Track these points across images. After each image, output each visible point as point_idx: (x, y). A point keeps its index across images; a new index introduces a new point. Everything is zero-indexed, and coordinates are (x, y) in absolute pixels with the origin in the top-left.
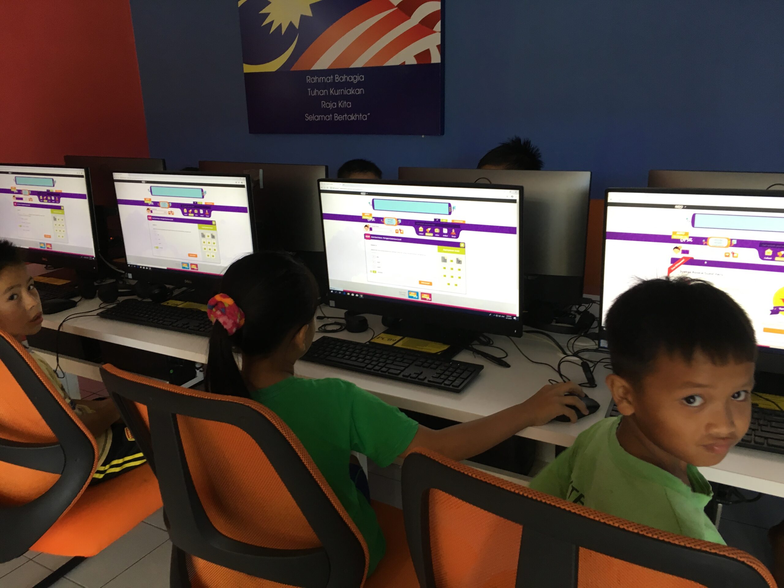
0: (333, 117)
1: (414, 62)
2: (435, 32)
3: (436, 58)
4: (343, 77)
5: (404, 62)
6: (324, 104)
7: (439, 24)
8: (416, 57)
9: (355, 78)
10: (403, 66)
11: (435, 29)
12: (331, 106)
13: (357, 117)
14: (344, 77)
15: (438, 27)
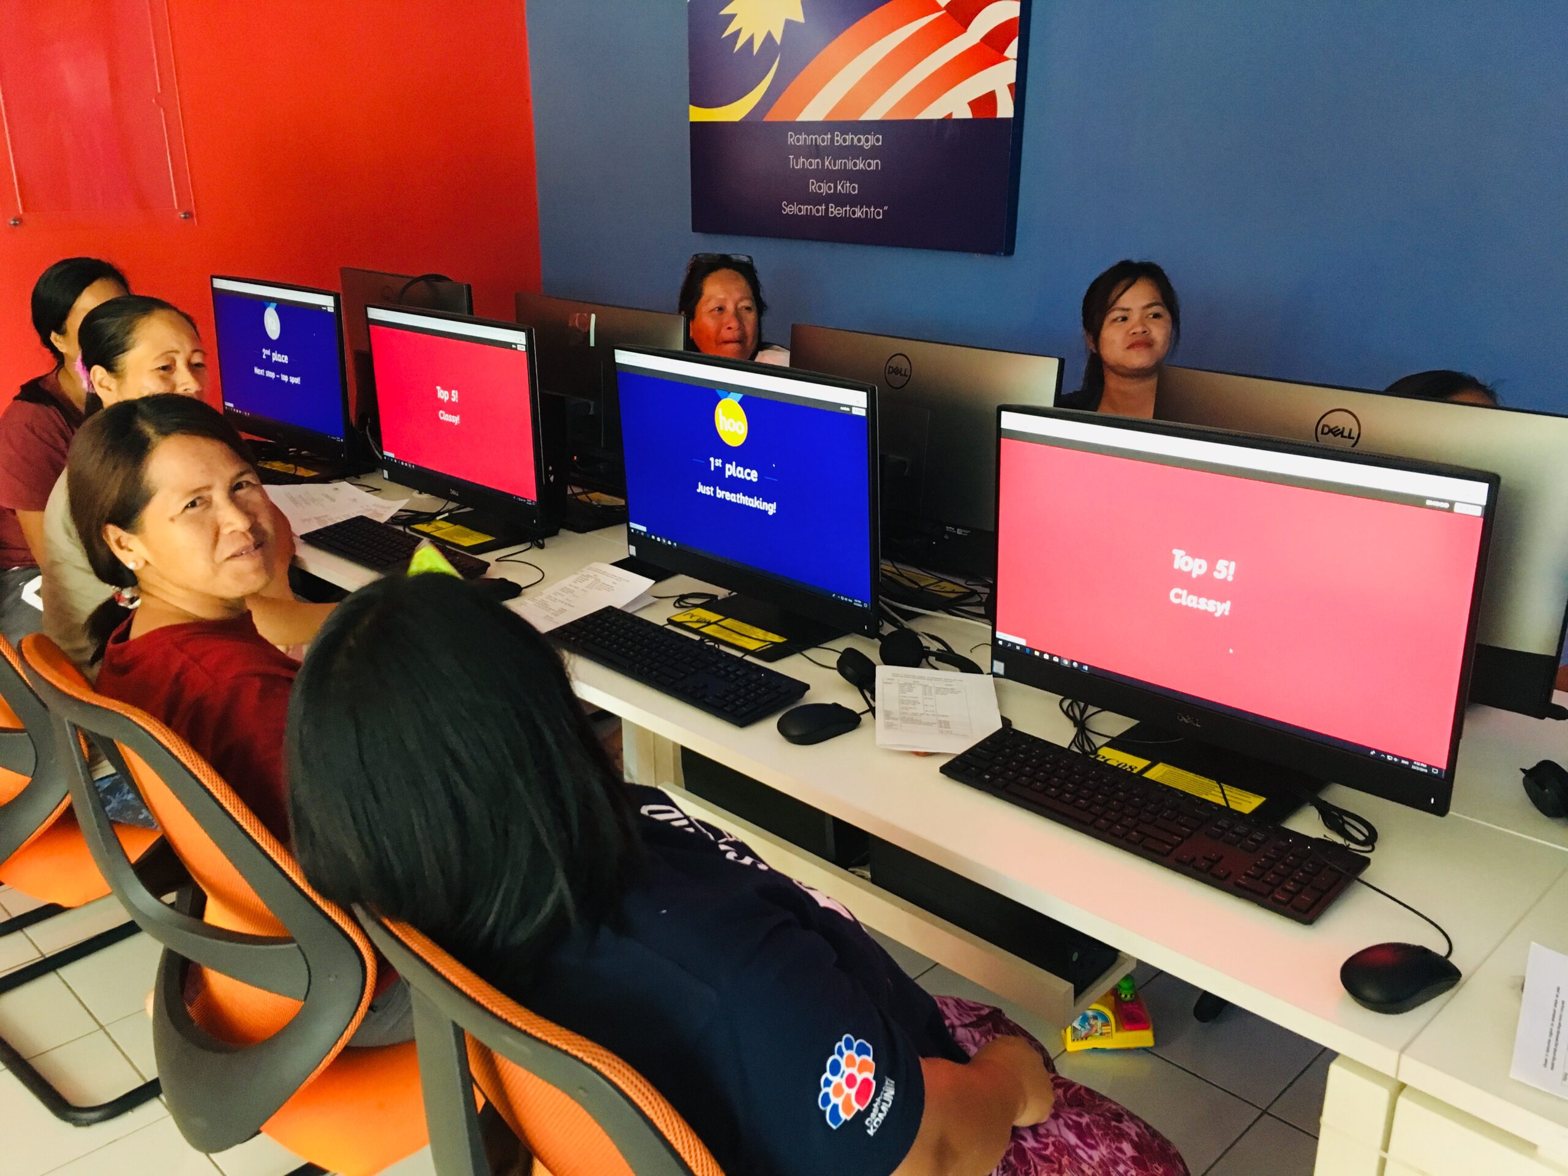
0: (827, 209)
1: (967, 114)
2: (1006, 59)
3: (1005, 109)
4: (847, 137)
5: (951, 114)
6: (813, 186)
7: (1015, 43)
8: (972, 105)
9: (867, 140)
10: (947, 121)
11: (1007, 54)
12: (825, 189)
13: (866, 212)
14: (849, 137)
15: (1012, 50)
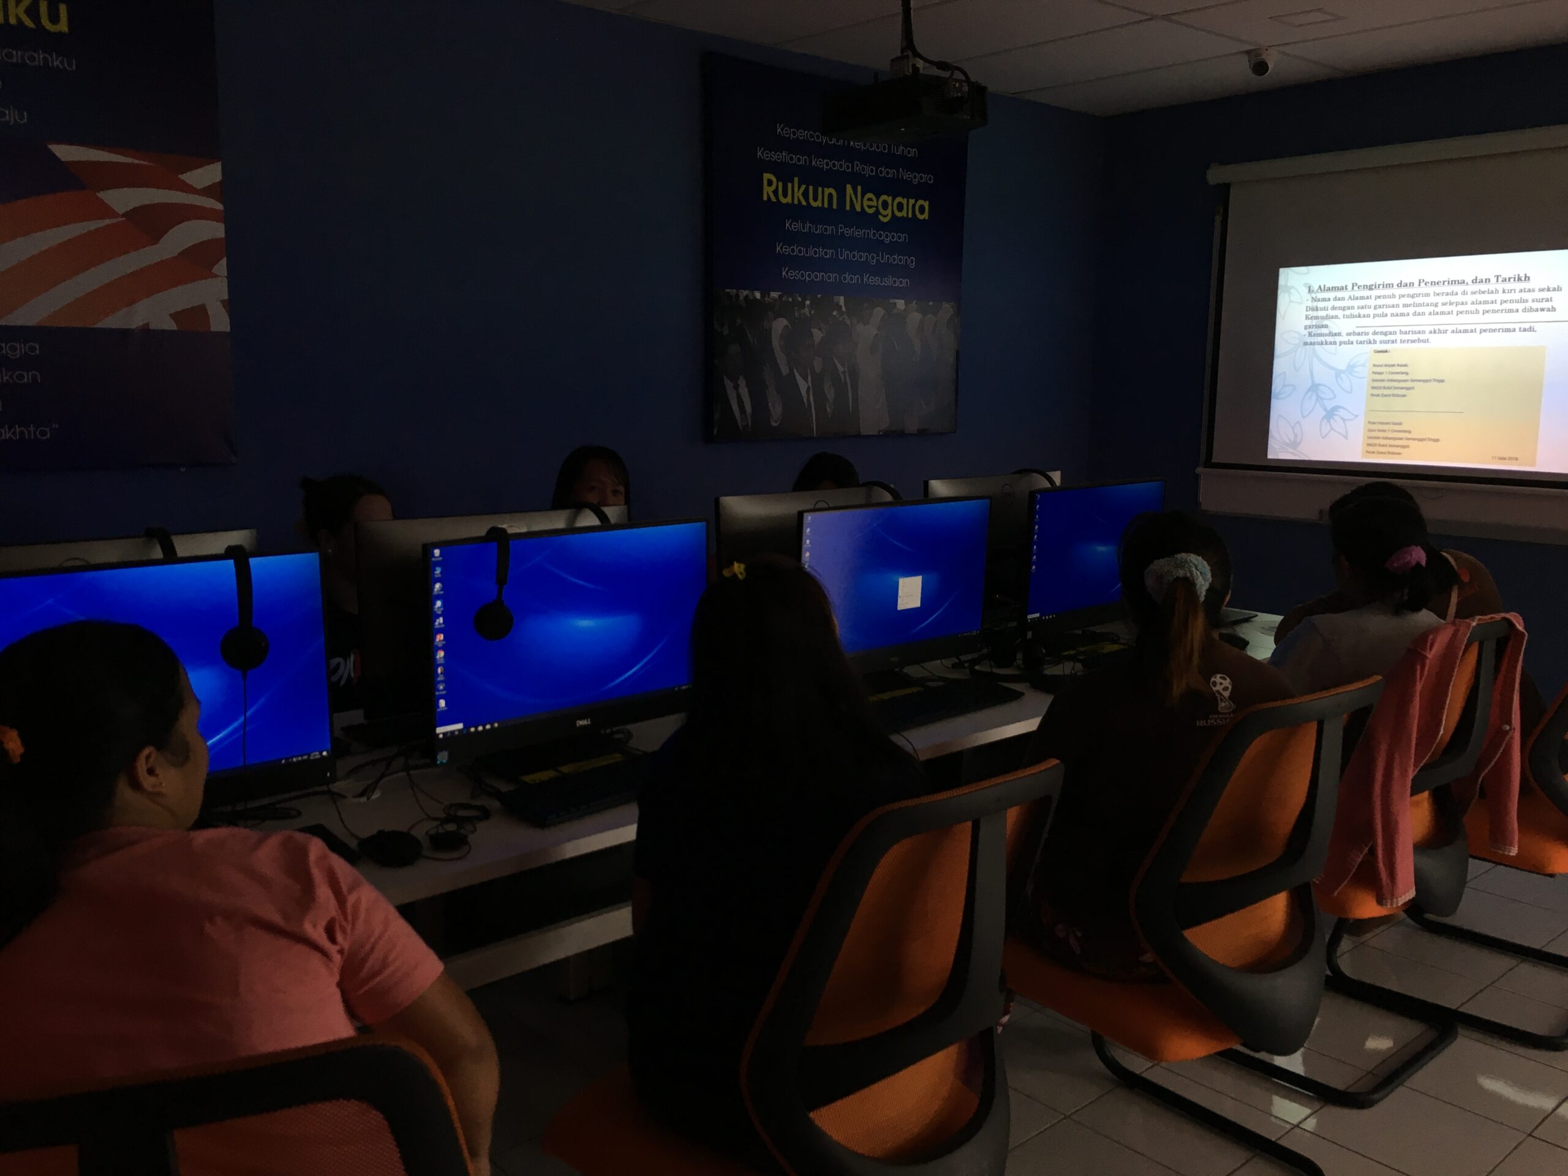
1: (171, 326)
2: (216, 276)
3: (220, 322)
5: (148, 324)
7: (224, 261)
8: (176, 316)
9: (13, 348)
10: (146, 331)
11: (215, 270)
13: (22, 433)
15: (222, 267)
